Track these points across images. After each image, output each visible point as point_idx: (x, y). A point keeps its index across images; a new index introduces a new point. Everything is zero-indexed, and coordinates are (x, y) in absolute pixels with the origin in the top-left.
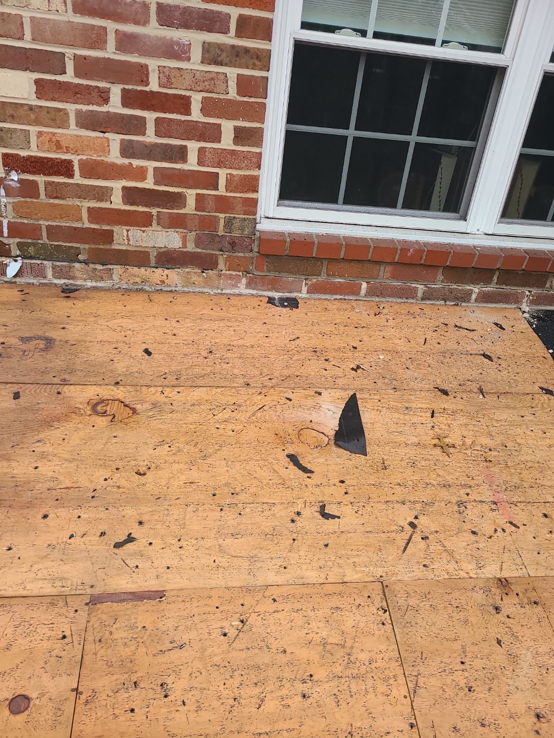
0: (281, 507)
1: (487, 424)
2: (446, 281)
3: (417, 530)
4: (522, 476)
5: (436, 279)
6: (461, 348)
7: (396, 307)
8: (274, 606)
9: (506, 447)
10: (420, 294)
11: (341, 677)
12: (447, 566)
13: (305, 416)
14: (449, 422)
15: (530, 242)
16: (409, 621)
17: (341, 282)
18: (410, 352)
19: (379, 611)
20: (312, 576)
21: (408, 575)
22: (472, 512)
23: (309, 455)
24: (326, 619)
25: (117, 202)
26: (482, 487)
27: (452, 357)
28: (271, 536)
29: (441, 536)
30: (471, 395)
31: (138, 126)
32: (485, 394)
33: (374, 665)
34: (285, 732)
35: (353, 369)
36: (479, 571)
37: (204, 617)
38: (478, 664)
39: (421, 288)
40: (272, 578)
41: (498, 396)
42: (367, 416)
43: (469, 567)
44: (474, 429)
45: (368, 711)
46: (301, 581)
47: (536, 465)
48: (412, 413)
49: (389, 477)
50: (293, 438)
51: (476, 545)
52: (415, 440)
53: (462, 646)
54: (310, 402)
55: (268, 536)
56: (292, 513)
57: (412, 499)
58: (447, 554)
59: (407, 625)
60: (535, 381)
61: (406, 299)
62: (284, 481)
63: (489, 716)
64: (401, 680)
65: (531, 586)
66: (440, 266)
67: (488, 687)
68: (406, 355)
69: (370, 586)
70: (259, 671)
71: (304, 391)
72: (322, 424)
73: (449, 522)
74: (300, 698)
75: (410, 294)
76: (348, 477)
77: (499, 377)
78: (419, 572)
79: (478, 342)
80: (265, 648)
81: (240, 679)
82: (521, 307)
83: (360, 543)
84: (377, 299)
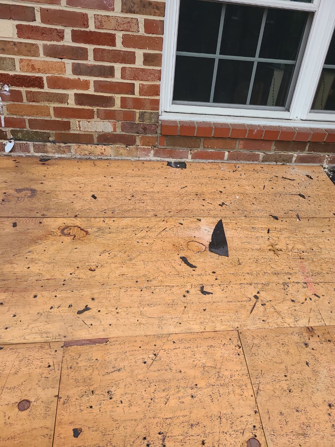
0: (177, 288)
1: (302, 237)
2: (277, 150)
3: (259, 300)
4: (322, 267)
5: (270, 148)
6: (286, 191)
7: (246, 167)
8: (174, 346)
9: (313, 250)
10: (261, 158)
11: (214, 385)
12: (277, 321)
13: (191, 233)
14: (279, 236)
15: (329, 124)
16: (254, 353)
17: (212, 151)
18: (255, 194)
19: (236, 347)
20: (197, 328)
21: (253, 326)
22: (291, 289)
23: (194, 257)
24: (205, 353)
25: (72, 103)
26: (298, 274)
27: (280, 197)
28: (172, 305)
29: (273, 303)
30: (292, 219)
31: (83, 54)
32: (300, 218)
33: (233, 379)
34: (181, 417)
35: (220, 205)
36: (296, 323)
37: (132, 353)
38: (295, 376)
39: (261, 154)
40: (172, 330)
41: (308, 220)
42: (229, 233)
43: (290, 321)
44: (294, 240)
45: (230, 405)
46: (189, 331)
47: (331, 260)
48: (256, 231)
49: (242, 269)
50: (184, 247)
51: (294, 308)
52: (258, 247)
53: (285, 366)
54: (193, 226)
55: (170, 305)
56: (184, 292)
57: (256, 282)
58: (276, 313)
59: (253, 355)
60: (331, 210)
61: (253, 161)
62: (179, 273)
63: (301, 406)
64: (249, 386)
65: (327, 331)
66: (273, 141)
67: (300, 389)
68: (253, 196)
69: (231, 333)
70: (166, 383)
71: (190, 219)
72: (201, 238)
73: (278, 295)
74: (190, 398)
75: (254, 158)
76: (218, 270)
77: (309, 208)
78: (260, 324)
79: (297, 187)
80: (169, 370)
81: (154, 387)
82: (323, 165)
83: (225, 308)
84: (235, 162)
